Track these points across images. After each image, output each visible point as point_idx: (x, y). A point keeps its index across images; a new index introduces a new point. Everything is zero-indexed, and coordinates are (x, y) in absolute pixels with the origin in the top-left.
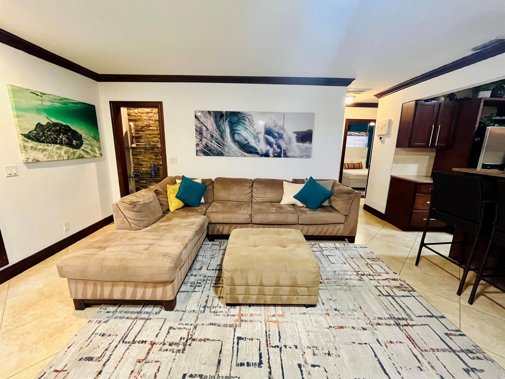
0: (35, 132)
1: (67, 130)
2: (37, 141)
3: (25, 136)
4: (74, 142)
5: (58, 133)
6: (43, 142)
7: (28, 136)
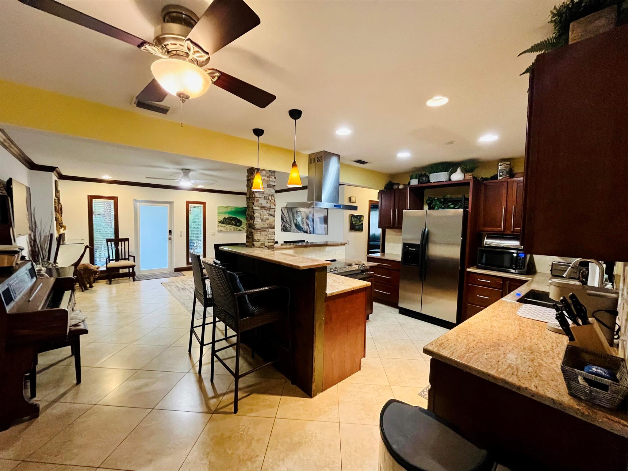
0: (222, 221)
1: (235, 219)
2: (223, 224)
3: (219, 222)
4: (238, 224)
5: (231, 220)
6: (225, 224)
7: (220, 222)
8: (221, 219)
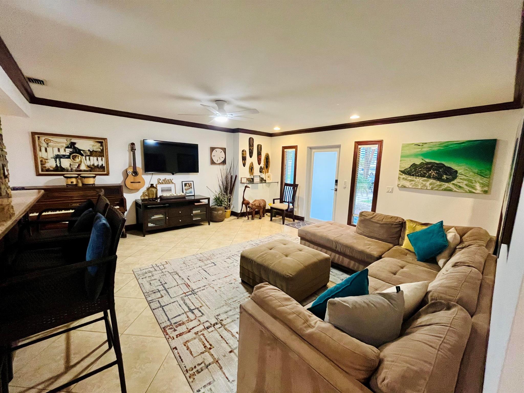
0: (409, 169)
1: (439, 167)
2: (408, 175)
3: (401, 171)
4: (445, 177)
5: (429, 169)
6: (413, 175)
7: (403, 172)
8: (407, 165)
